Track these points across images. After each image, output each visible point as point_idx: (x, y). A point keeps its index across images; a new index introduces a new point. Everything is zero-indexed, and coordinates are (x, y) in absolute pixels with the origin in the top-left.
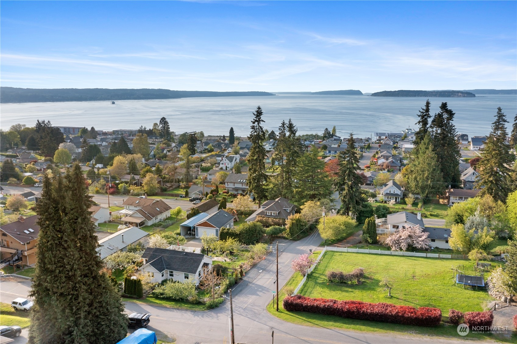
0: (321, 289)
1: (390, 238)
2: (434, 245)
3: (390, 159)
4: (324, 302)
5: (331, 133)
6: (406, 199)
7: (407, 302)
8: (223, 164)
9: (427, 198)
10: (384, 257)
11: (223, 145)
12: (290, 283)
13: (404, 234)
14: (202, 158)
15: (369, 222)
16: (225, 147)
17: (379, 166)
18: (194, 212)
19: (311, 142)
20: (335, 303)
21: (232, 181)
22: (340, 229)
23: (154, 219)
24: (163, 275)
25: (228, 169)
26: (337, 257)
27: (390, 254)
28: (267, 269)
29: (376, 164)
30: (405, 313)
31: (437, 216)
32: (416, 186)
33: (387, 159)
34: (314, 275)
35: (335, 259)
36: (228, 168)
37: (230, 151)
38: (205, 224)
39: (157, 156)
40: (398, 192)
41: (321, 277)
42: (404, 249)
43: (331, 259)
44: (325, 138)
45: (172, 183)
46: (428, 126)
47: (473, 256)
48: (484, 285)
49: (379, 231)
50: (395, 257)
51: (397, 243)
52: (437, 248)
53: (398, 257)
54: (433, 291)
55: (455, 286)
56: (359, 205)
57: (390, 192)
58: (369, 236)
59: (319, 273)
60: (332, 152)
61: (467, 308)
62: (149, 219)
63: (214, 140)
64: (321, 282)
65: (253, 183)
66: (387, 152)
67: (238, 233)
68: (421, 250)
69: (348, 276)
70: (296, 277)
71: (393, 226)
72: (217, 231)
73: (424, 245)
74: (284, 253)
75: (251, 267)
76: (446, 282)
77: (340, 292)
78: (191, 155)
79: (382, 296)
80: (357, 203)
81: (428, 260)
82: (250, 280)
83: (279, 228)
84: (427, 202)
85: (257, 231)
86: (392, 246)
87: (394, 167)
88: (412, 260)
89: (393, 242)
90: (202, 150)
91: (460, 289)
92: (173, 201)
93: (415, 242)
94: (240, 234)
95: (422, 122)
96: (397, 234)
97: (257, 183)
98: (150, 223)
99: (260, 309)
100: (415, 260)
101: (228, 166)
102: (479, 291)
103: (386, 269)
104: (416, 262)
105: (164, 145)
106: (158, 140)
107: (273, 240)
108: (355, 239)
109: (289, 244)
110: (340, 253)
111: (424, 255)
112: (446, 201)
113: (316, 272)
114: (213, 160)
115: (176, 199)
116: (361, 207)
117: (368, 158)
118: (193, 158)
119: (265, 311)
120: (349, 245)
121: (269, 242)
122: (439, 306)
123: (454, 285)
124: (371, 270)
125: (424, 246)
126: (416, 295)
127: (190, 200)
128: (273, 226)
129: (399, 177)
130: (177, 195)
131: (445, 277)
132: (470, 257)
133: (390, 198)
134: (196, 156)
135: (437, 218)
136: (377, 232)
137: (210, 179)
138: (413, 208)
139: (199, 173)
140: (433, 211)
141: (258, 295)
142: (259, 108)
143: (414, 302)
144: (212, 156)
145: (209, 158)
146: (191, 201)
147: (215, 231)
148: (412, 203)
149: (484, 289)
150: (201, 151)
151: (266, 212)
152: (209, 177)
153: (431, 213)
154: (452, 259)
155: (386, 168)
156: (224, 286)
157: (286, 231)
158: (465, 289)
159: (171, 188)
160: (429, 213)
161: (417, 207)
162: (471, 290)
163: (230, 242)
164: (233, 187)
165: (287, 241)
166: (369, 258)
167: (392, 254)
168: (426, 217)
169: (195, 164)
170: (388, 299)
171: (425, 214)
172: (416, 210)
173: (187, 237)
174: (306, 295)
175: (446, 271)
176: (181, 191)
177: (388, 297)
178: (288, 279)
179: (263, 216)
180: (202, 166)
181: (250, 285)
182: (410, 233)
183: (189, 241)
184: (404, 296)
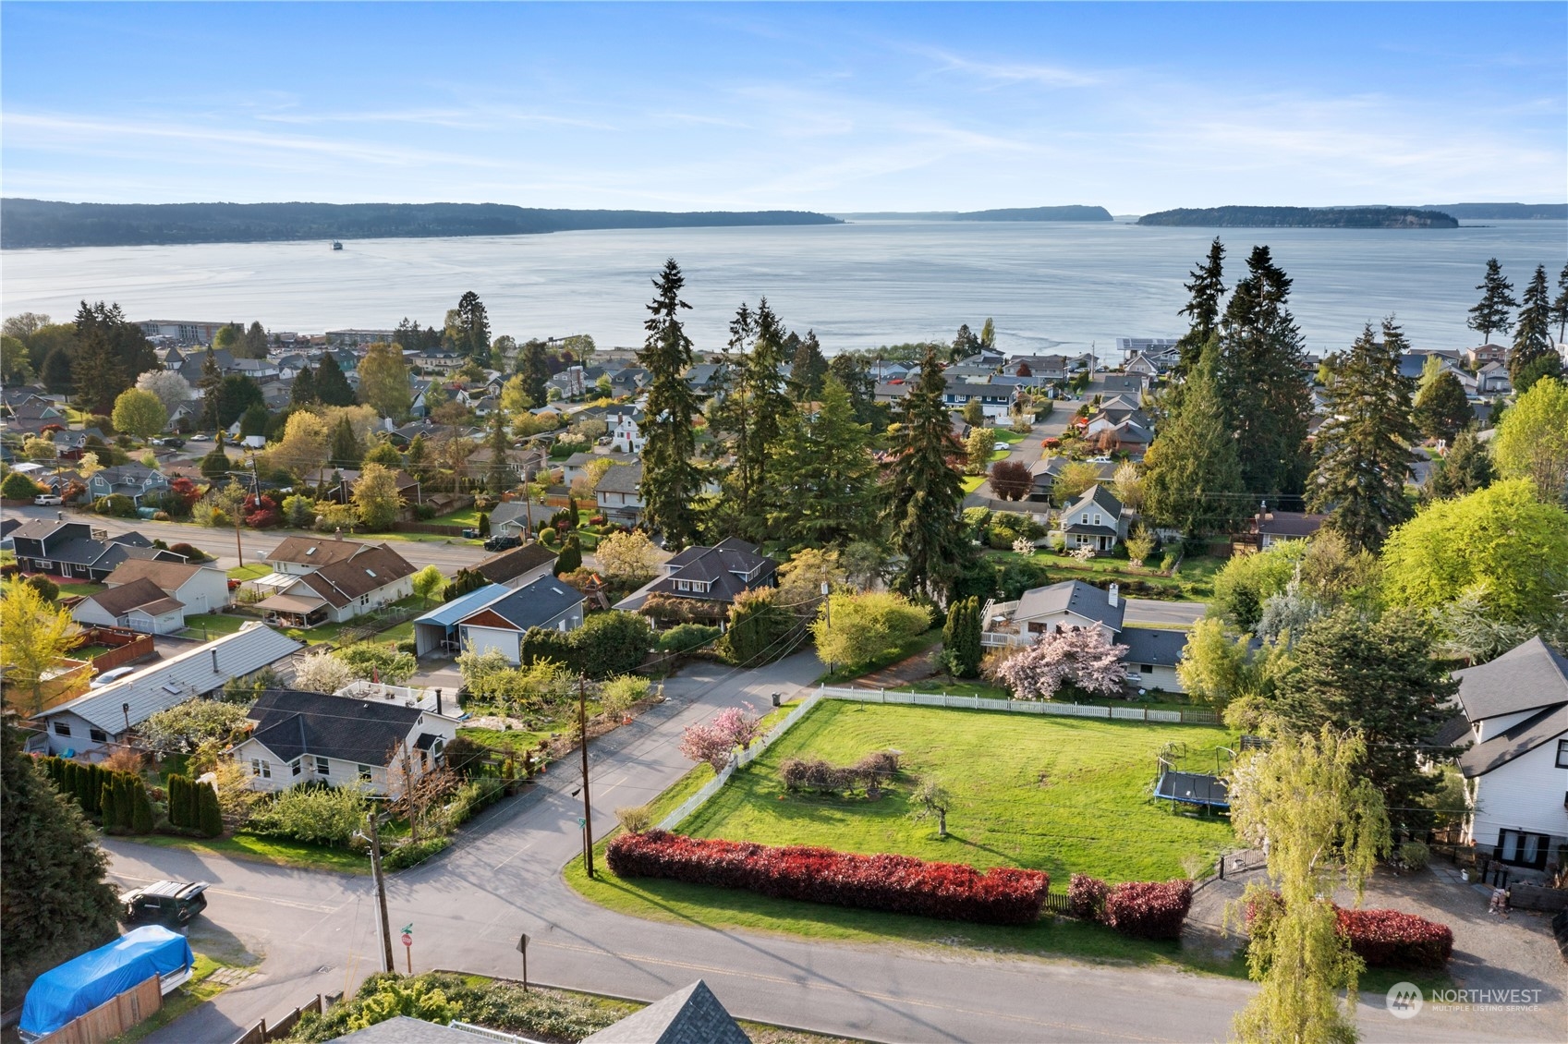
0: (756, 812)
1: (1009, 663)
2: (1149, 681)
3: (1126, 422)
4: (724, 850)
5: (979, 341)
6: (1129, 544)
7: (987, 853)
8: (622, 435)
9: (1196, 541)
11: (640, 376)
12: (670, 795)
14: (566, 417)
15: (958, 612)
17: (1087, 440)
18: (466, 581)
20: (753, 853)
21: (617, 487)
22: (873, 633)
23: (357, 602)
24: (296, 771)
26: (849, 718)
27: (1005, 708)
28: (624, 751)
29: (1080, 434)
30: (942, 884)
31: (1211, 593)
32: (1159, 502)
33: (1116, 422)
35: (839, 724)
36: (638, 447)
38: (486, 619)
39: (433, 412)
40: (1109, 521)
41: (771, 775)
42: (1047, 695)
43: (826, 722)
45: (451, 495)
46: (1217, 319)
47: (1237, 715)
49: (989, 639)
50: (1018, 718)
51: (1030, 675)
52: (1157, 690)
54: (1078, 819)
55: (1151, 805)
57: (1085, 521)
58: (955, 656)
59: (772, 765)
60: (958, 398)
61: (1151, 870)
62: (342, 602)
63: (622, 362)
64: (766, 790)
65: (656, 495)
66: (1125, 398)
67: (576, 642)
68: (1096, 697)
69: (840, 775)
70: (697, 778)
71: (1030, 624)
73: (1106, 682)
74: (695, 706)
75: (575, 746)
77: (807, 821)
78: (533, 407)
79: (921, 833)
81: (1110, 727)
82: (555, 787)
83: (701, 630)
84: (1193, 550)
85: (626, 640)
86: (1016, 686)
87: (1135, 446)
88: (1062, 728)
89: (1017, 673)
90: (577, 392)
91: (1162, 814)
92: (437, 548)
93: (1080, 673)
94: (579, 648)
95: (1200, 305)
96: (1034, 650)
97: (667, 495)
98: (342, 614)
99: (545, 872)
100: (1072, 726)
102: (1211, 821)
103: (973, 754)
104: (1074, 732)
105: (464, 377)
106: (455, 363)
107: (681, 667)
108: (924, 662)
109: (724, 677)
110: (859, 707)
111: (1102, 711)
112: (1252, 548)
113: (765, 762)
114: (596, 423)
115: (449, 542)
116: (957, 567)
117: (1066, 416)
118: (536, 418)
119: (556, 876)
120: (899, 682)
123: (1149, 802)
124: (928, 757)
125: (1107, 686)
126: (1023, 832)
127: (486, 545)
128: (682, 625)
129: (1125, 475)
130: (456, 531)
131: (1134, 778)
132: (1227, 721)
133: (1085, 540)
134: (542, 412)
136: (985, 643)
138: (1146, 570)
139: (543, 464)
140: (1205, 579)
141: (558, 830)
142: (672, 266)
143: (1006, 852)
144: (597, 410)
145: (583, 418)
146: (490, 547)
147: (516, 638)
148: (1144, 554)
149: (1221, 813)
150: (573, 395)
151: (677, 582)
152: (569, 476)
153: (1197, 585)
154: (1182, 724)
155: (1108, 449)
156: (463, 802)
157: (722, 640)
158: (1176, 814)
159: (448, 510)
160: (1189, 586)
161: (1159, 566)
162: (1192, 817)
163: (537, 673)
164: (621, 506)
165: (723, 668)
166: (938, 721)
167: (1014, 708)
168: (1179, 597)
169: (539, 436)
170: (935, 843)
171: (1177, 587)
172: (1154, 576)
173: (436, 656)
174: (704, 831)
175: (1147, 760)
176: (474, 517)
177: (938, 836)
178: (670, 784)
179: (666, 594)
180: (558, 441)
181: (550, 800)
182: (1072, 645)
183: (439, 668)
184: (988, 834)
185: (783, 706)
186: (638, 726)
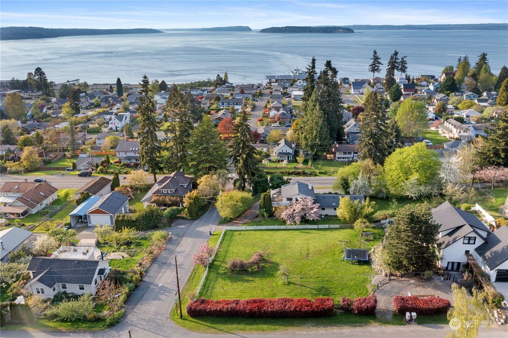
0: (223, 281)
1: (285, 213)
3: (281, 111)
4: (227, 304)
5: (223, 79)
6: (297, 158)
7: (303, 287)
8: (112, 123)
9: (316, 155)
10: (281, 232)
11: (111, 99)
12: (192, 278)
13: (298, 207)
14: (89, 117)
15: (265, 197)
16: (113, 102)
17: (271, 118)
18: (84, 196)
19: (204, 91)
20: (237, 304)
21: (123, 149)
22: (238, 206)
23: (39, 205)
24: (54, 290)
25: (118, 129)
26: (237, 237)
27: (285, 228)
28: (168, 262)
29: (267, 116)
30: (302, 307)
31: (325, 173)
33: (278, 111)
34: (216, 263)
35: (235, 240)
36: (119, 127)
37: (119, 107)
38: (97, 212)
39: (35, 117)
40: (290, 151)
41: (222, 265)
42: (298, 223)
43: (230, 240)
44: (217, 86)
45: (57, 153)
46: (315, 82)
47: (358, 226)
48: (368, 259)
49: (274, 205)
50: (290, 231)
51: (292, 217)
52: (326, 215)
53: (292, 231)
54: (325, 270)
55: (344, 261)
56: (254, 176)
57: (282, 151)
58: (265, 211)
59: (220, 260)
60: (225, 104)
61: (354, 287)
62: (33, 206)
64: (222, 272)
65: (146, 157)
66: (278, 102)
67: (134, 219)
68: (313, 222)
69: (248, 265)
70: (197, 269)
71: (287, 198)
72: (111, 217)
74: (184, 238)
75: (151, 263)
76: (336, 258)
77: (242, 283)
78: (75, 114)
79: (280, 283)
80: (253, 174)
81: (319, 232)
82: (151, 280)
83: (177, 209)
84: (316, 158)
85: (154, 217)
86: (287, 220)
87: (285, 119)
88: (305, 234)
89: (288, 216)
90: (88, 105)
91: (348, 264)
92: (59, 177)
93: (307, 215)
94: (136, 221)
95: (309, 78)
96: (291, 208)
98: (34, 211)
99: (164, 319)
100: (308, 233)
101: (118, 126)
102: (364, 265)
103: (283, 247)
104: (309, 236)
105: (43, 101)
106: (36, 94)
107: (172, 222)
108: (253, 212)
109: (188, 225)
110: (239, 233)
111: (315, 226)
112: (332, 156)
113: (217, 259)
114: (101, 119)
115: (63, 174)
116: (256, 178)
117: (260, 109)
118: (78, 118)
119: (169, 320)
120: (247, 220)
121: (167, 225)
122: (331, 288)
123: (343, 261)
124: (269, 251)
125: (316, 218)
126: (311, 277)
127: (78, 175)
128: (170, 207)
129: (290, 133)
130: (63, 169)
131: (335, 251)
132: (355, 227)
133: (283, 158)
134: (80, 115)
135: (325, 176)
136: (273, 205)
137: (99, 144)
138: (305, 166)
139: (87, 137)
140: (322, 168)
141: (160, 299)
142: (145, 77)
143: (309, 286)
144: (100, 113)
145: (96, 117)
146: (80, 176)
147: (109, 217)
148: (302, 161)
149: (368, 263)
150: (87, 107)
151: (162, 190)
152: (98, 142)
153: (320, 171)
154: (340, 228)
155: (278, 121)
156: (124, 295)
157: (184, 211)
158: (352, 264)
159: (56, 159)
160: (318, 171)
161: (308, 165)
162: (358, 265)
163: (126, 234)
164: (125, 156)
165: (186, 221)
166: (267, 235)
167: (288, 228)
168: (316, 175)
169: (81, 125)
170: (286, 286)
171: (314, 172)
172: (307, 168)
173: (78, 226)
174: (209, 291)
175: (336, 244)
176: (67, 161)
177: (286, 283)
178: (190, 273)
179: (159, 195)
180: (88, 127)
181: (152, 287)
182: (303, 205)
183: (81, 231)
184: (301, 280)
185: (213, 235)
186: (168, 250)
